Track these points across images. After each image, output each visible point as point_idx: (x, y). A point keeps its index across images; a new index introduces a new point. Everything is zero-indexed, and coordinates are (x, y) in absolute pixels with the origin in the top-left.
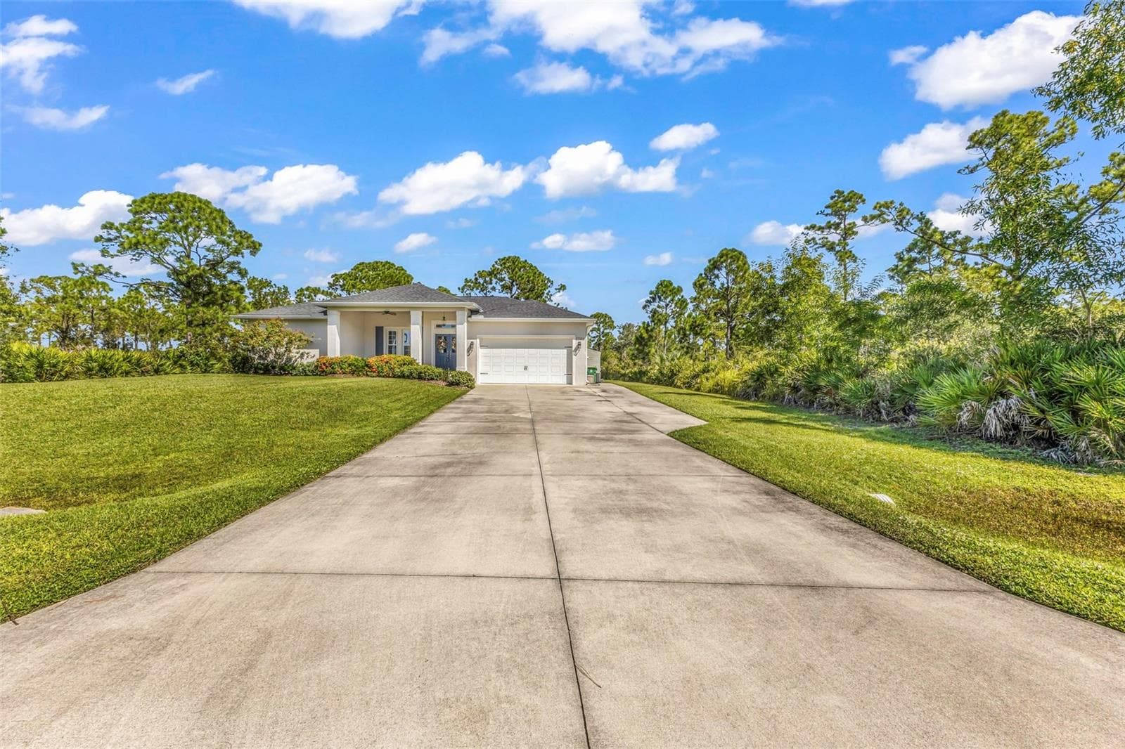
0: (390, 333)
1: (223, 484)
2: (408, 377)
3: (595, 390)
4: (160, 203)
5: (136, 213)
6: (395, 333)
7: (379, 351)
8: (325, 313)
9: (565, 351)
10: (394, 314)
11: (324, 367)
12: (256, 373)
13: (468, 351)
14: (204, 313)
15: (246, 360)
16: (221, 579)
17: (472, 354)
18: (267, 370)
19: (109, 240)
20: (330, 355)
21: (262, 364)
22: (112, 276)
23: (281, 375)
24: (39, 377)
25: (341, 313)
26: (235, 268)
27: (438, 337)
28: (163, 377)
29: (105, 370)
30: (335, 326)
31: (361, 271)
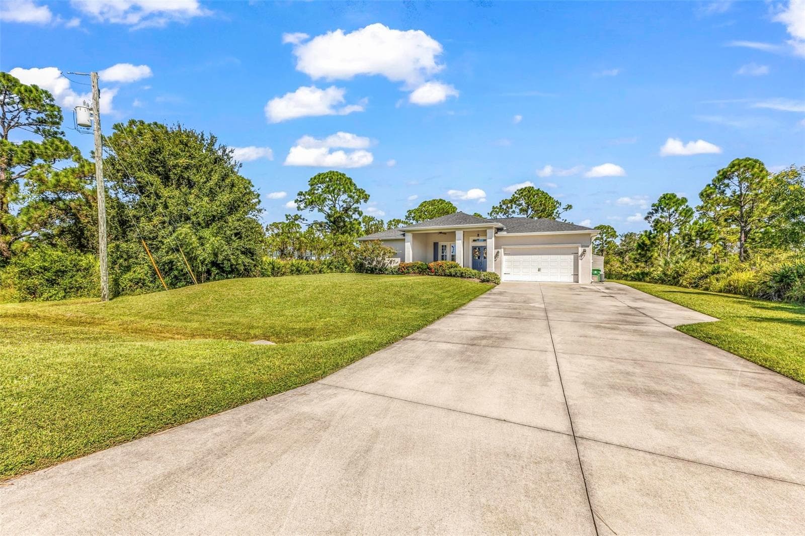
0: (443, 246)
1: (352, 338)
2: (454, 276)
3: (600, 287)
4: (322, 178)
5: (312, 185)
6: (446, 246)
7: (436, 259)
8: (404, 235)
9: (572, 257)
10: (445, 233)
11: (403, 269)
12: (366, 273)
13: (495, 258)
14: (342, 238)
15: (362, 265)
16: (353, 393)
17: (498, 259)
18: (372, 271)
19: (301, 201)
20: (406, 262)
21: (370, 268)
22: (302, 220)
23: (380, 274)
24: (273, 274)
25: (413, 234)
26: (356, 211)
27: (474, 248)
28: (323, 275)
29: (298, 271)
30: (409, 243)
31: (424, 207)
